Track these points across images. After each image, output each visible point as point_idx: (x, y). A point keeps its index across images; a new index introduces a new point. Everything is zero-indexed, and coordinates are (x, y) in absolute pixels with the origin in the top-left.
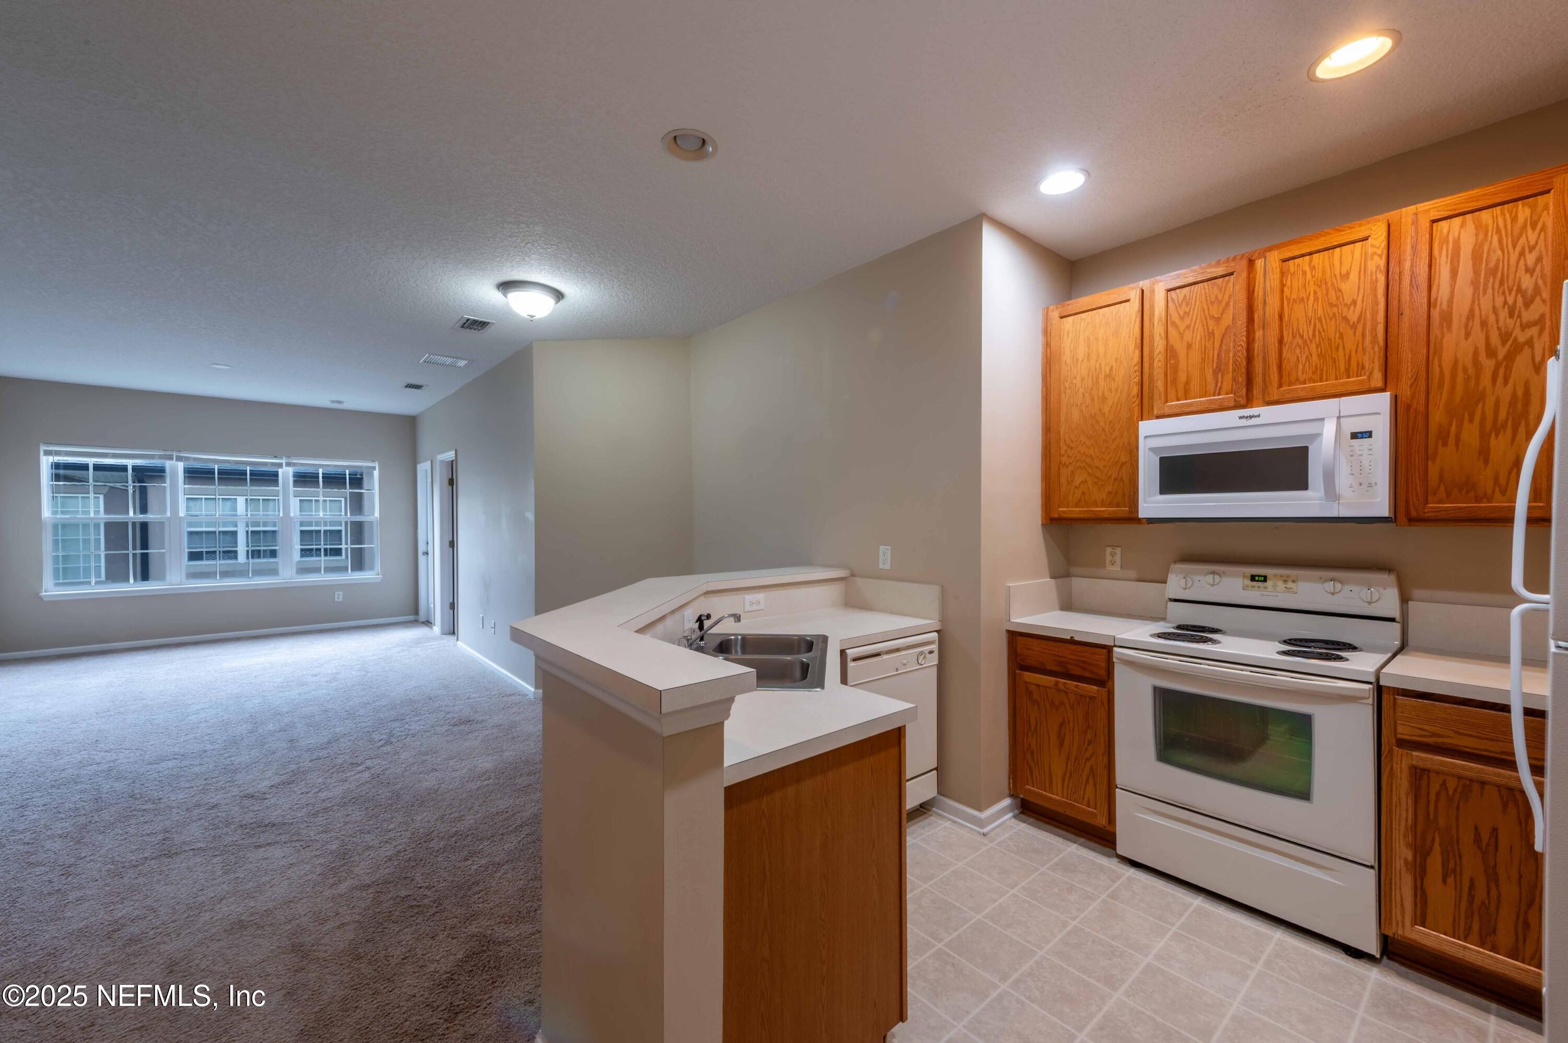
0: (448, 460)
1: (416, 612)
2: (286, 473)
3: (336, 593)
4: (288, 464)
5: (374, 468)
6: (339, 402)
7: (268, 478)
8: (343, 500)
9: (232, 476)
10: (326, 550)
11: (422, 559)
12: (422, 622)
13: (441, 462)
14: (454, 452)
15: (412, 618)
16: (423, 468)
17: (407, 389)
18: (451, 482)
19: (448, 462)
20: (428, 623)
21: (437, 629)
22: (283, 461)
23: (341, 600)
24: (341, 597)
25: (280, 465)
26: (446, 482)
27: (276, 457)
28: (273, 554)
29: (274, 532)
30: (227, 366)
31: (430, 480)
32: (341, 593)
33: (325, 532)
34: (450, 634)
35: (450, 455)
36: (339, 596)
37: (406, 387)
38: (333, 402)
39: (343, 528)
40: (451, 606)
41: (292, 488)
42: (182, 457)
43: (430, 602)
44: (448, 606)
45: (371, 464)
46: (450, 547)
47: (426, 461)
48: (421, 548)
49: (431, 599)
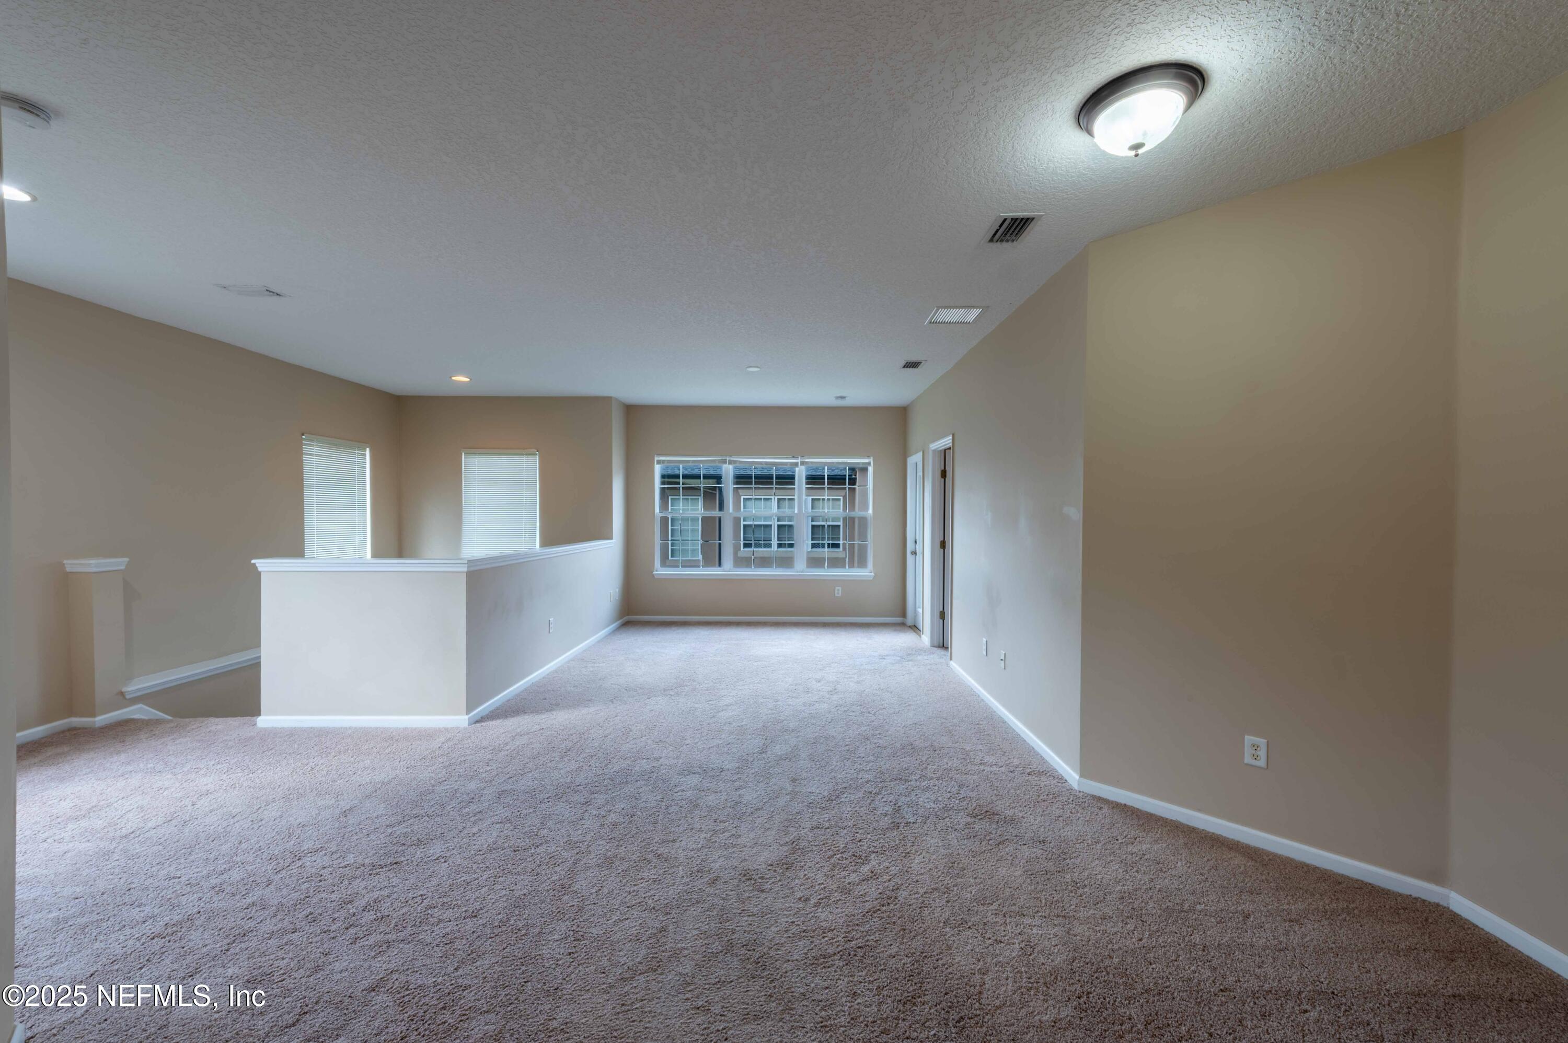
0: (941, 449)
1: (904, 614)
2: (801, 473)
3: (837, 588)
4: (802, 463)
5: (869, 464)
6: (843, 398)
7: (786, 480)
8: (841, 498)
9: (764, 480)
10: (829, 544)
11: (910, 558)
12: (910, 627)
13: (934, 451)
14: (951, 437)
15: (899, 620)
16: (915, 460)
17: (905, 369)
18: (944, 474)
19: (941, 451)
20: (915, 628)
21: (926, 639)
22: (799, 461)
23: (840, 595)
24: (840, 592)
25: (796, 464)
26: (938, 474)
27: (793, 457)
28: (791, 546)
29: (790, 526)
30: (757, 367)
31: (920, 473)
32: (840, 588)
33: (829, 526)
34: (939, 647)
35: (946, 441)
36: (839, 591)
37: (904, 367)
38: (837, 398)
39: (841, 523)
40: (940, 615)
41: (804, 486)
42: (732, 461)
43: (917, 606)
44: (937, 615)
45: (866, 461)
46: (941, 548)
47: (916, 453)
48: (910, 547)
49: (919, 603)
